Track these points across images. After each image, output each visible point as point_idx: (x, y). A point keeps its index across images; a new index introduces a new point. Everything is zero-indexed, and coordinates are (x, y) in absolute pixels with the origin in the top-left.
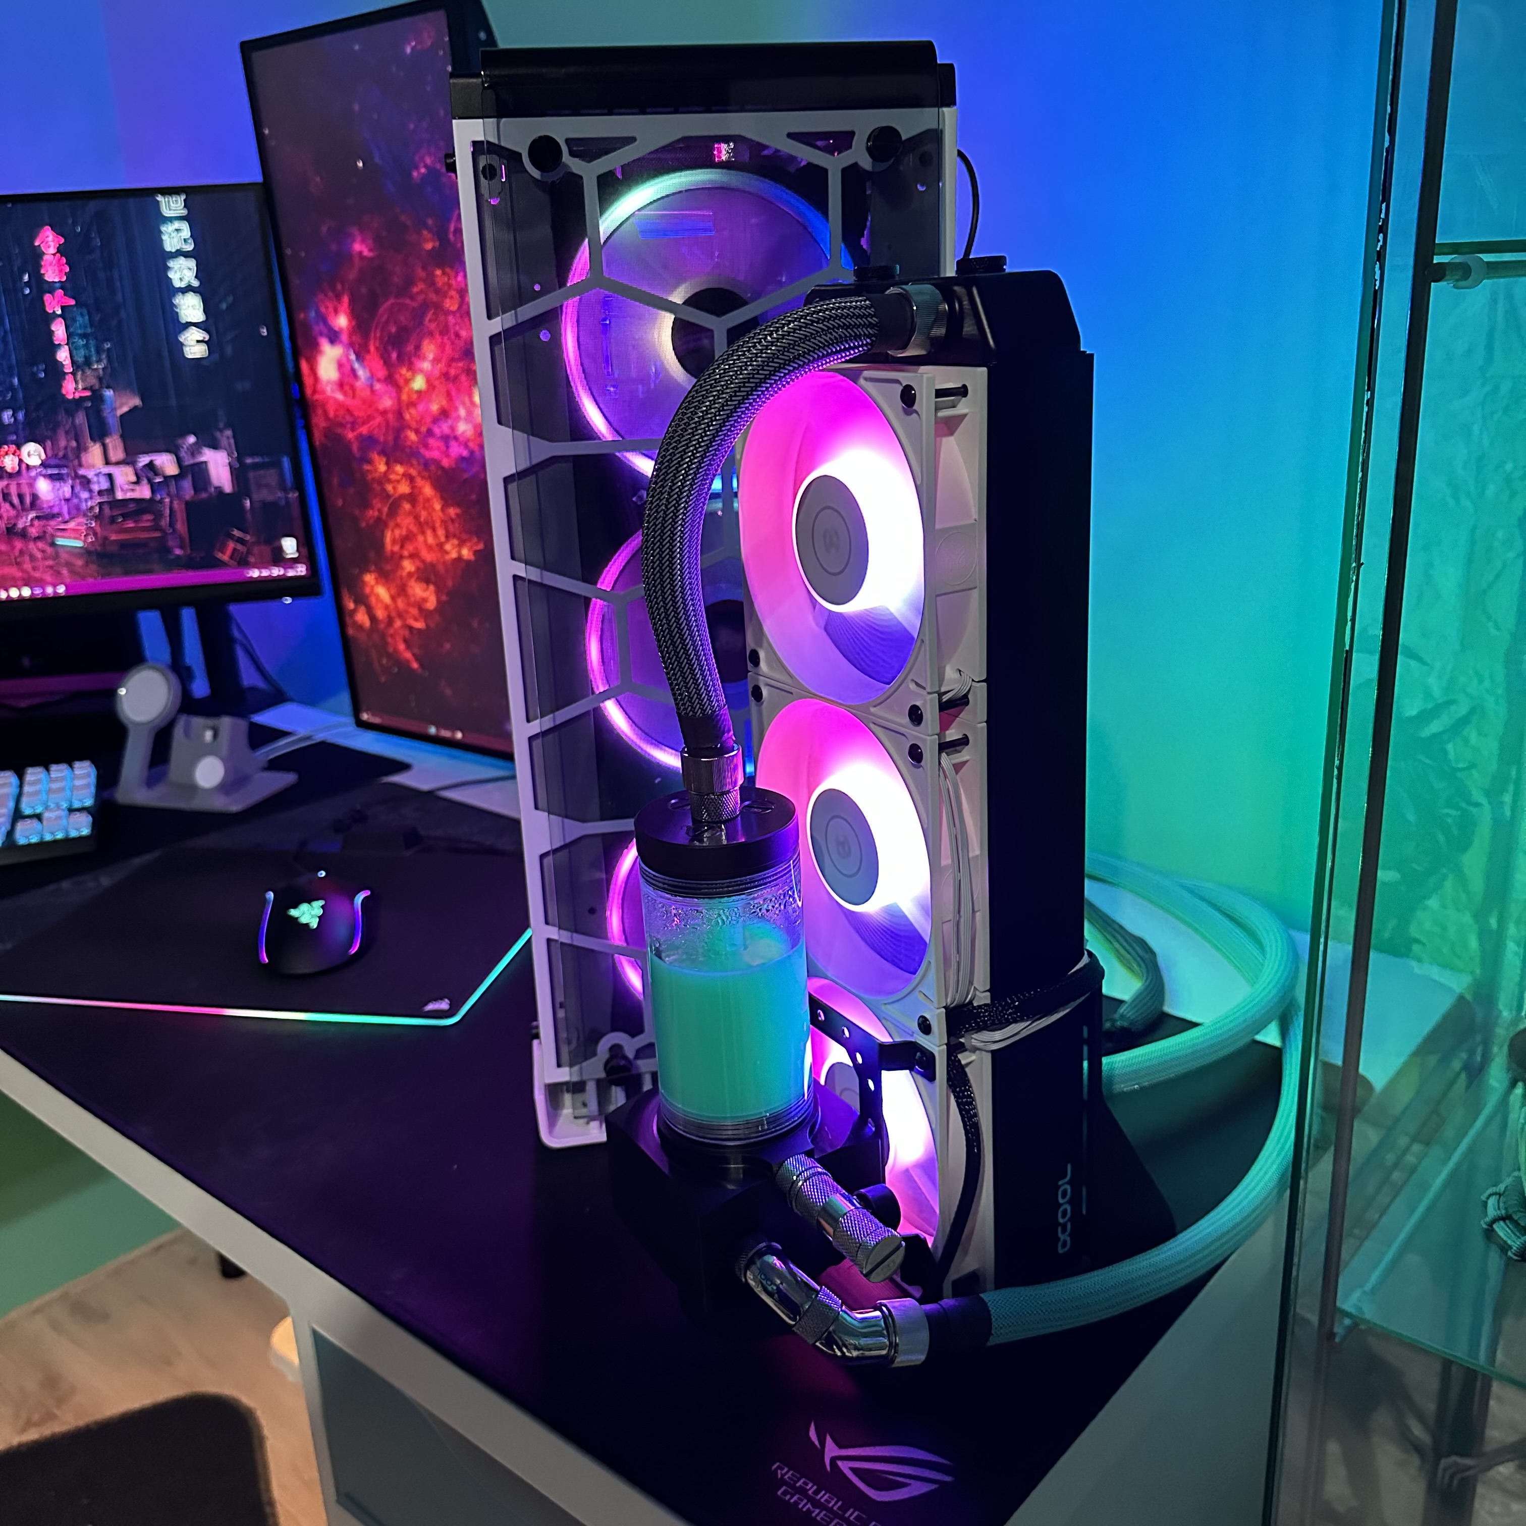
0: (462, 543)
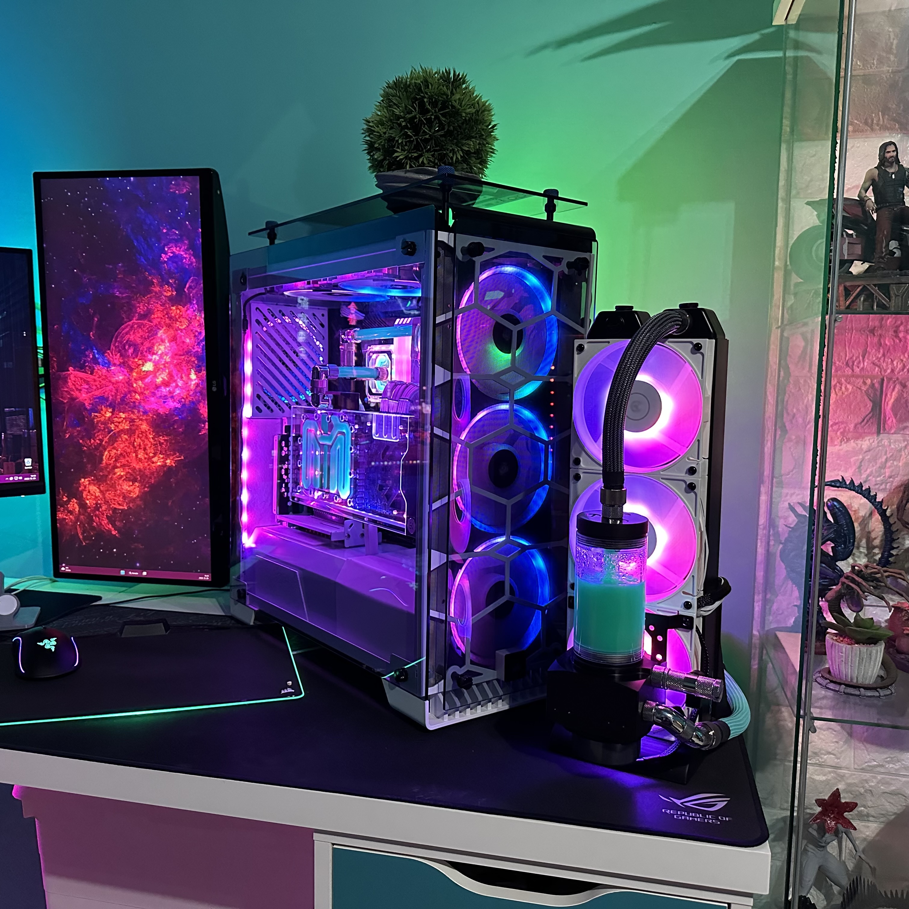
0: (167, 456)
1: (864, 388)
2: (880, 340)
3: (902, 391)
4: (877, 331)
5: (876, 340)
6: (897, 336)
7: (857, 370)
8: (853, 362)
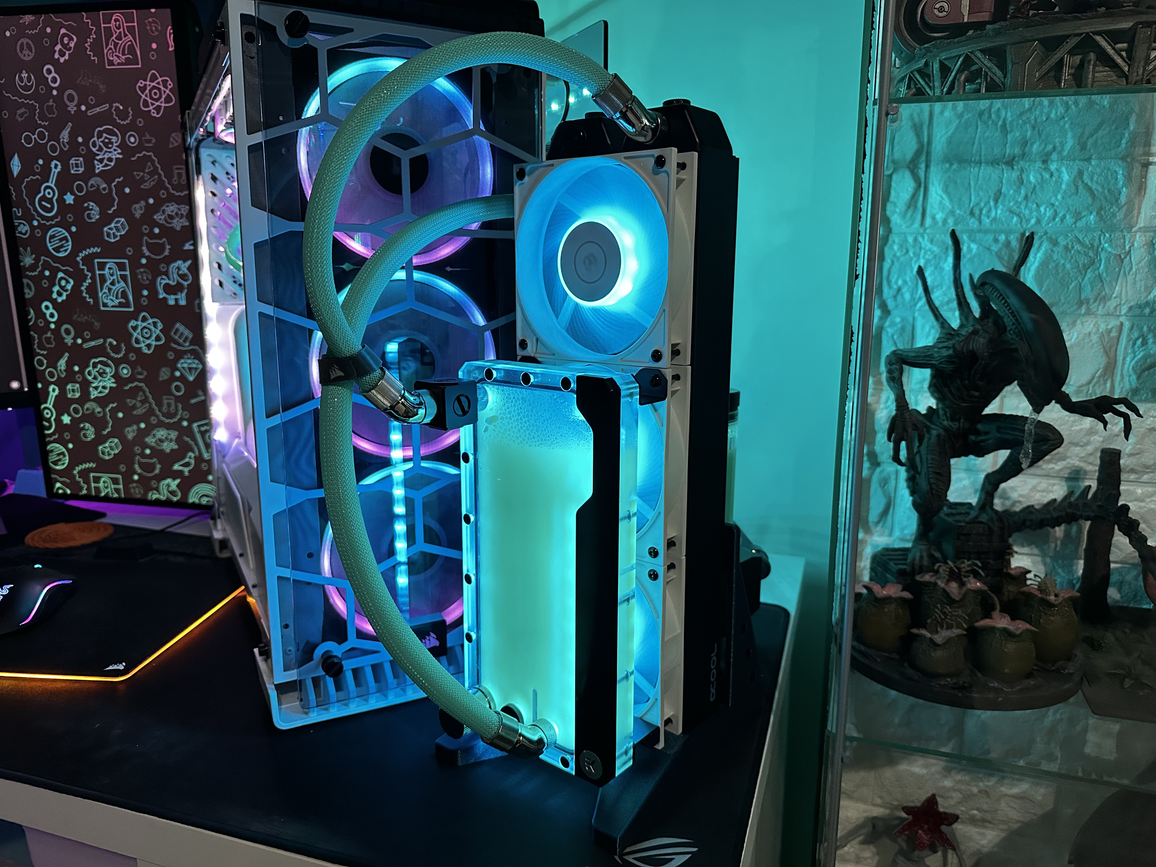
1: (995, 248)
2: (1021, 175)
3: (1052, 251)
4: (1018, 162)
5: (1015, 175)
6: (1046, 169)
7: (986, 221)
8: (981, 211)
